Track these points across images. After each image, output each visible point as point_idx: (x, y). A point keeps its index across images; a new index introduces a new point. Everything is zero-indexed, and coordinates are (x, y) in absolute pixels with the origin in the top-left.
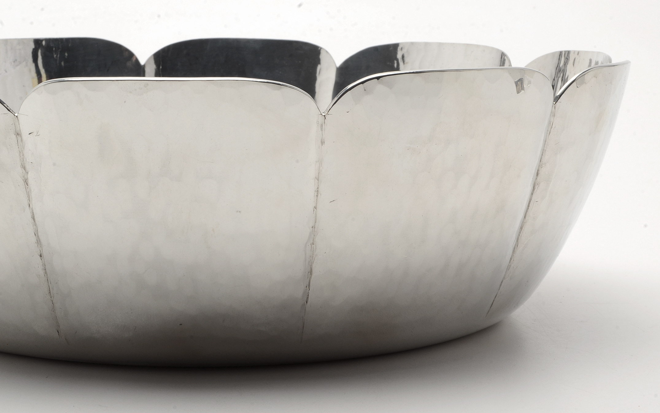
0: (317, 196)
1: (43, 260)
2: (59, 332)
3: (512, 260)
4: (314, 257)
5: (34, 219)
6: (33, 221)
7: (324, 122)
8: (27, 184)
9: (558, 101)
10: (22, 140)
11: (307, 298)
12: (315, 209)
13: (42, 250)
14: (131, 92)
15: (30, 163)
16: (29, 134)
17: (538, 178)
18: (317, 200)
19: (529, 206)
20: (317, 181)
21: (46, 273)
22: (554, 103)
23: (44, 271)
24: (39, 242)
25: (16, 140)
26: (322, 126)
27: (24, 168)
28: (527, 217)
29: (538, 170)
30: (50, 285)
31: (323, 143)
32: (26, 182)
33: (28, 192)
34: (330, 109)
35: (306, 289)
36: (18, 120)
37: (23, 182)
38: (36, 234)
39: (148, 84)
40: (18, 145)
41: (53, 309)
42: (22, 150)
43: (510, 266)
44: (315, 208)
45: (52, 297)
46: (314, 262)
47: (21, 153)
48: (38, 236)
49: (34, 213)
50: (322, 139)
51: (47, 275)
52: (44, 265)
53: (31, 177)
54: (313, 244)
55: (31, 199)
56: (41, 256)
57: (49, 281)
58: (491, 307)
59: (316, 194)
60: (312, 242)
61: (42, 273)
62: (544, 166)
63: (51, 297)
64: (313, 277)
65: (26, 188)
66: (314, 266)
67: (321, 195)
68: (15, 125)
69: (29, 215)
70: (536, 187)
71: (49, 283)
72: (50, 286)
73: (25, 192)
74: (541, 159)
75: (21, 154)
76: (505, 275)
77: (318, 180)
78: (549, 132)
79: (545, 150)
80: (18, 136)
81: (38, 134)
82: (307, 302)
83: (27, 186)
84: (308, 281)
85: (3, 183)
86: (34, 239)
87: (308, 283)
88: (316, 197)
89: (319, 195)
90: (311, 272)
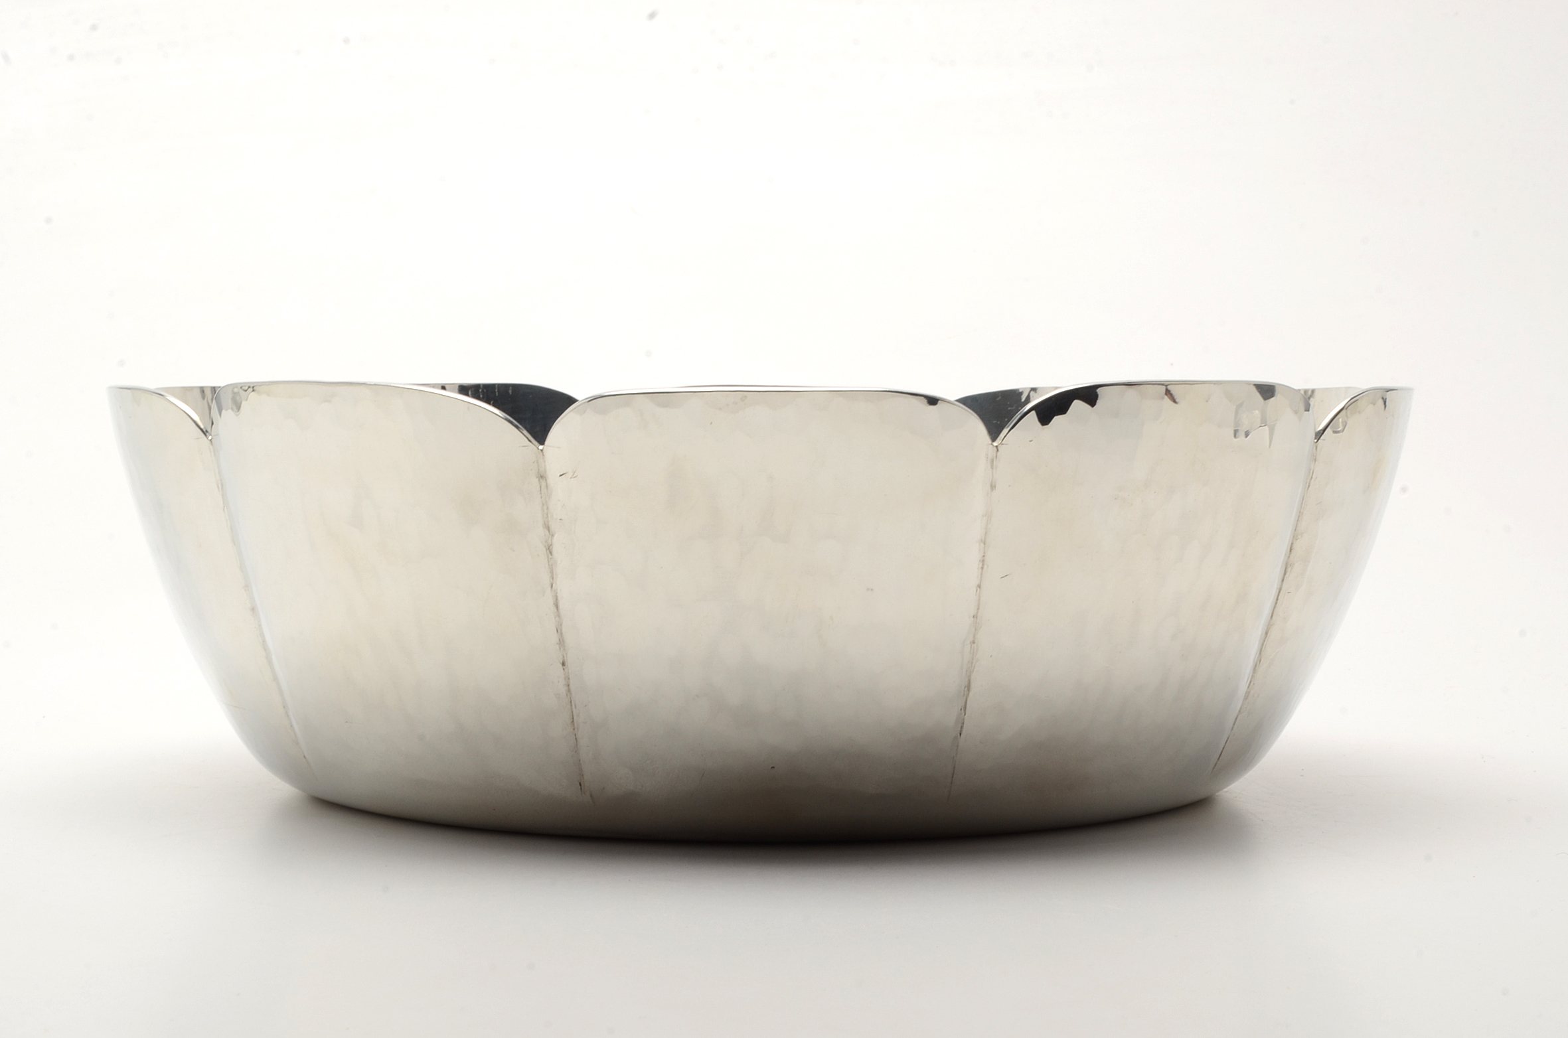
0: (982, 568)
1: (566, 670)
2: (582, 784)
3: (1252, 684)
4: (974, 664)
5: (557, 607)
6: (556, 610)
7: (996, 456)
8: (551, 553)
9: (1322, 438)
10: (547, 486)
11: (962, 727)
12: (979, 589)
13: (566, 654)
14: (720, 409)
15: (558, 520)
16: (561, 476)
17: (1292, 557)
18: (982, 574)
19: (1277, 599)
20: (982, 544)
21: (569, 691)
22: (1316, 441)
23: (567, 688)
24: (561, 642)
25: (539, 487)
26: (992, 461)
27: (548, 529)
28: (1274, 617)
29: (1292, 544)
30: (574, 709)
31: (993, 487)
32: (549, 549)
33: (552, 565)
34: (1005, 437)
35: (961, 714)
36: (543, 455)
37: (544, 549)
38: (559, 631)
39: (746, 397)
40: (541, 493)
41: (576, 749)
42: (546, 501)
43: (1249, 692)
44: (979, 586)
45: (576, 729)
46: (973, 670)
47: (545, 505)
48: (562, 634)
49: (559, 598)
50: (992, 482)
51: (571, 694)
52: (567, 678)
53: (558, 542)
54: (974, 643)
55: (554, 576)
56: (563, 664)
57: (573, 704)
58: (1219, 759)
59: (981, 566)
60: (971, 639)
61: (563, 690)
62: (1300, 537)
63: (574, 729)
64: (971, 694)
65: (548, 558)
66: (972, 677)
67: (988, 566)
68: (537, 462)
69: (551, 602)
70: (1289, 570)
71: (573, 706)
72: (574, 712)
73: (547, 565)
74: (1296, 526)
75: (545, 507)
76: (1241, 708)
77: (984, 544)
78: (1308, 484)
79: (1302, 513)
80: (541, 480)
81: (575, 475)
82: (960, 734)
83: (550, 555)
84: (964, 700)
85: (514, 551)
86: (555, 638)
87: (963, 704)
88: (980, 570)
89: (985, 566)
90: (968, 687)
